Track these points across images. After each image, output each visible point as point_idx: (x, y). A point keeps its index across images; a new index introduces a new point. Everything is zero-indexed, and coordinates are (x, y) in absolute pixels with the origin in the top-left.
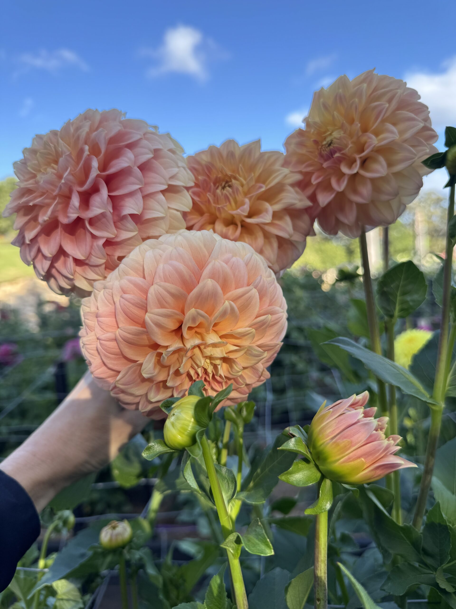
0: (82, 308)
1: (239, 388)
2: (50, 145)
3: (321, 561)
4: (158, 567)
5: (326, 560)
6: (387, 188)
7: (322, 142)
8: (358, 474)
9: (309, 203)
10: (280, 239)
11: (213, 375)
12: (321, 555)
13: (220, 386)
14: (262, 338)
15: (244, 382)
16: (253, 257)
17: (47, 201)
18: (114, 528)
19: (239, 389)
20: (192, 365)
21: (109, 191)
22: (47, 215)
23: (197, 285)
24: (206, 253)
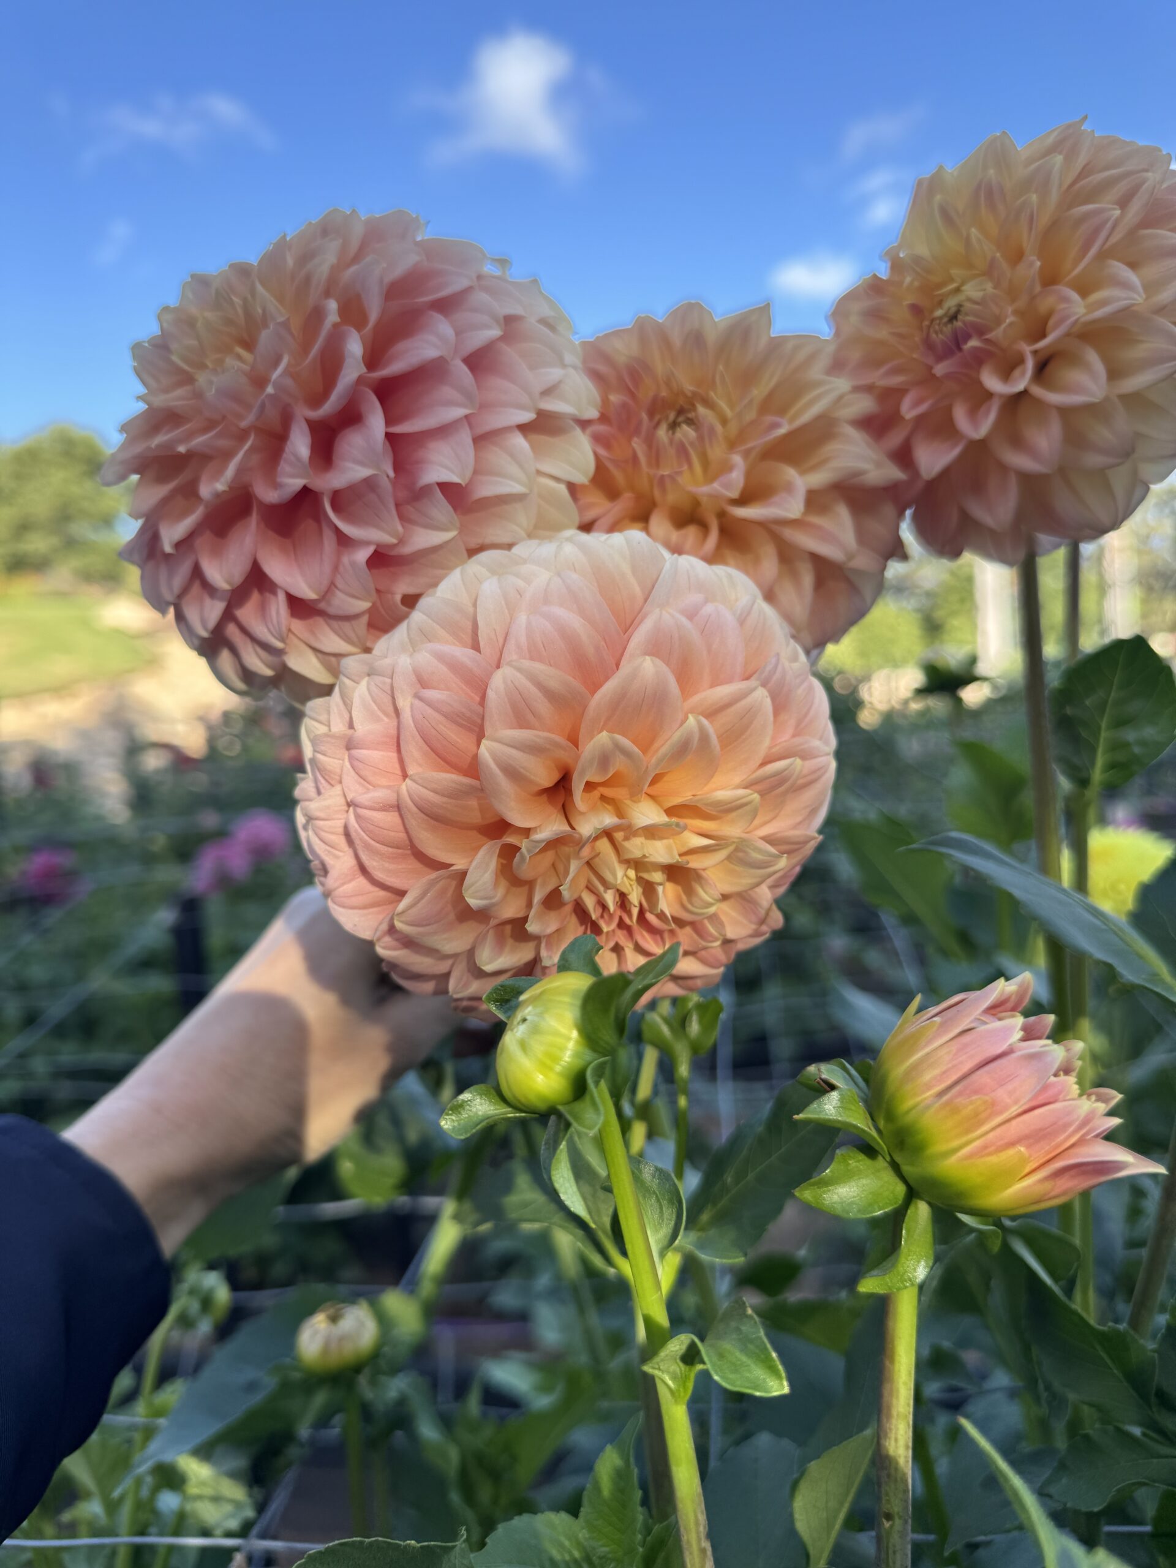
0: (306, 726)
1: (705, 948)
2: (231, 299)
3: (898, 1415)
4: (446, 1422)
5: (909, 1413)
6: (1103, 434)
7: (932, 311)
8: (1006, 1188)
9: (894, 473)
10: (819, 562)
11: (642, 912)
12: (898, 1398)
13: (656, 942)
14: (774, 818)
15: (721, 934)
16: (756, 606)
17: (223, 443)
18: (334, 1319)
19: (703, 953)
20: (589, 881)
21: (389, 422)
22: (223, 479)
23: (614, 673)
24: (637, 590)
